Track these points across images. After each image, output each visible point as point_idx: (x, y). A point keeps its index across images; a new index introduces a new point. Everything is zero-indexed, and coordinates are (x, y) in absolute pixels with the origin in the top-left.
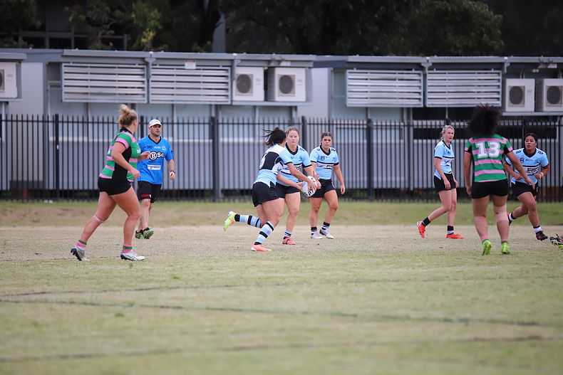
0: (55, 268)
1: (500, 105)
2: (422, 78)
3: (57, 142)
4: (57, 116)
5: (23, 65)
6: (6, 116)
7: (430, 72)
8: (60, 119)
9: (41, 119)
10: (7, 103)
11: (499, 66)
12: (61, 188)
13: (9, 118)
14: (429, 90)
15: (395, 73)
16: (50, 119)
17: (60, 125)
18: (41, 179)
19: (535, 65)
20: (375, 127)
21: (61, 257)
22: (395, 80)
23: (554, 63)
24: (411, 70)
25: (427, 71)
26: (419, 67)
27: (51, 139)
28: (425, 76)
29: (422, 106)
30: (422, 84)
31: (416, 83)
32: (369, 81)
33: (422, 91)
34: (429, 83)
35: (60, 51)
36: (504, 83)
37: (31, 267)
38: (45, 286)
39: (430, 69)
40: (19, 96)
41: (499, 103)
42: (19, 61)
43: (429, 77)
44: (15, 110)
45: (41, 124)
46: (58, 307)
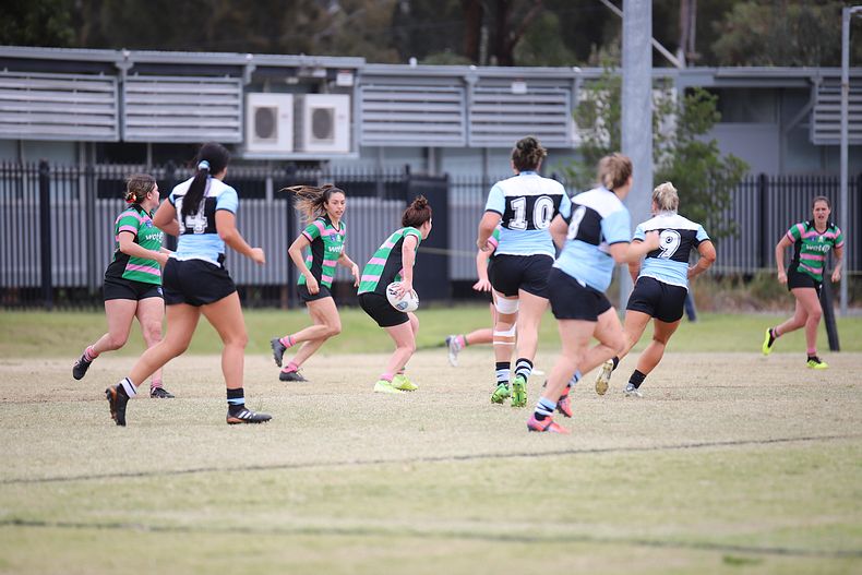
1: (240, 140)
2: (115, 88)
7: (131, 78)
11: (238, 70)
14: (128, 110)
15: (71, 80)
19: (292, 70)
20: (53, 177)
22: (71, 91)
23: (322, 68)
24: (98, 74)
25: (125, 77)
26: (111, 68)
28: (121, 85)
29: (117, 139)
30: (115, 100)
31: (106, 99)
32: (28, 92)
33: (115, 111)
34: (128, 99)
36: (245, 101)
39: (130, 72)
41: (236, 137)
43: (128, 87)
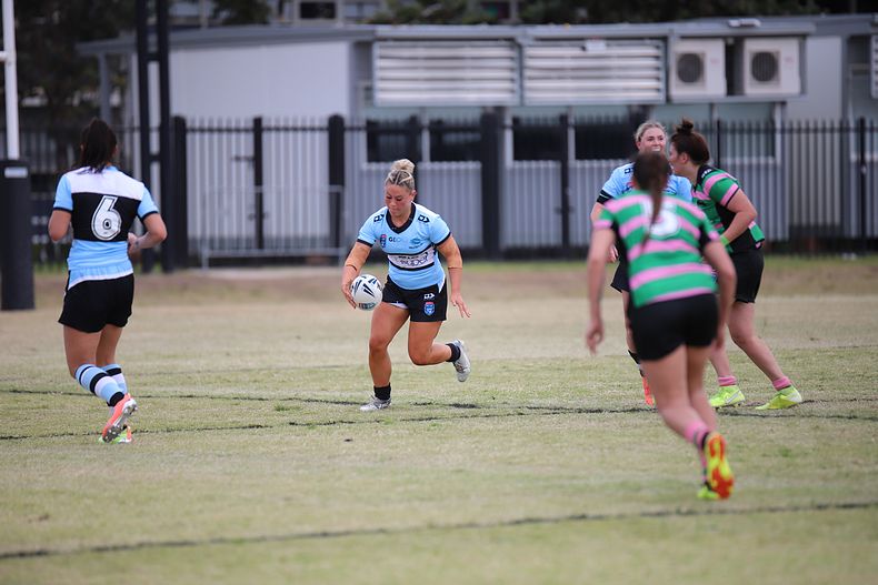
0: (837, 361)
3: (862, 162)
4: (862, 122)
5: (811, 43)
6: (783, 124)
8: (868, 125)
9: (837, 125)
10: (783, 104)
12: (868, 233)
13: (787, 126)
16: (852, 125)
17: (868, 136)
18: (837, 220)
21: (850, 344)
27: (854, 157)
35: (868, 16)
37: (798, 360)
38: (815, 391)
40: (803, 91)
42: (803, 37)
44: (796, 114)
45: (837, 136)
46: (828, 424)
